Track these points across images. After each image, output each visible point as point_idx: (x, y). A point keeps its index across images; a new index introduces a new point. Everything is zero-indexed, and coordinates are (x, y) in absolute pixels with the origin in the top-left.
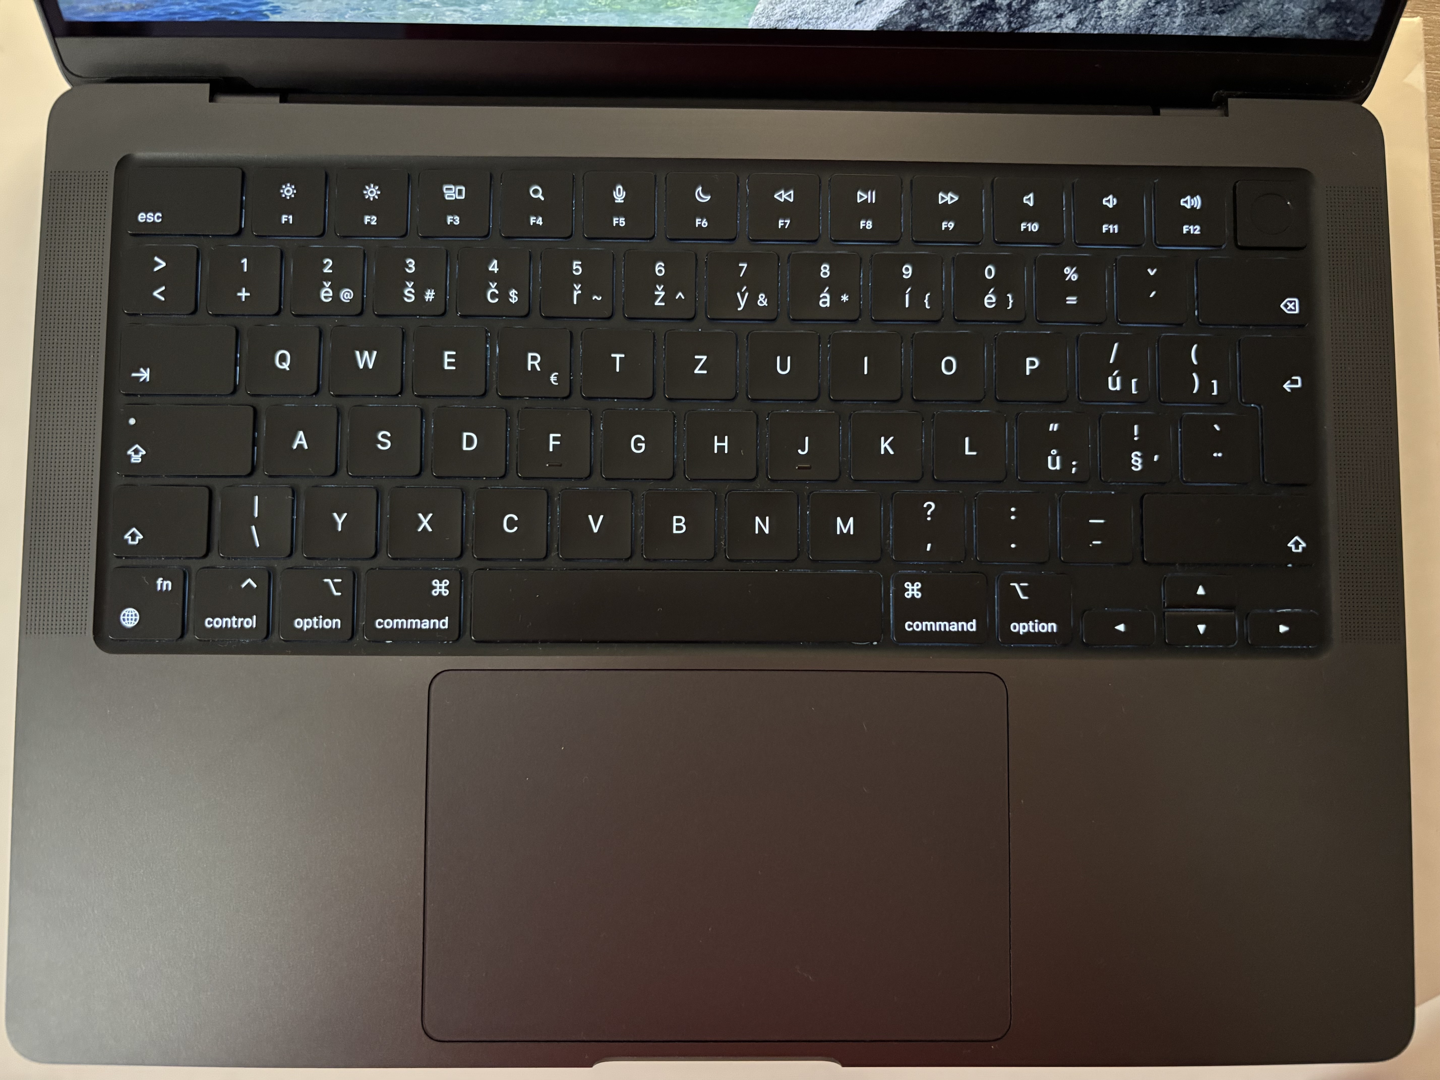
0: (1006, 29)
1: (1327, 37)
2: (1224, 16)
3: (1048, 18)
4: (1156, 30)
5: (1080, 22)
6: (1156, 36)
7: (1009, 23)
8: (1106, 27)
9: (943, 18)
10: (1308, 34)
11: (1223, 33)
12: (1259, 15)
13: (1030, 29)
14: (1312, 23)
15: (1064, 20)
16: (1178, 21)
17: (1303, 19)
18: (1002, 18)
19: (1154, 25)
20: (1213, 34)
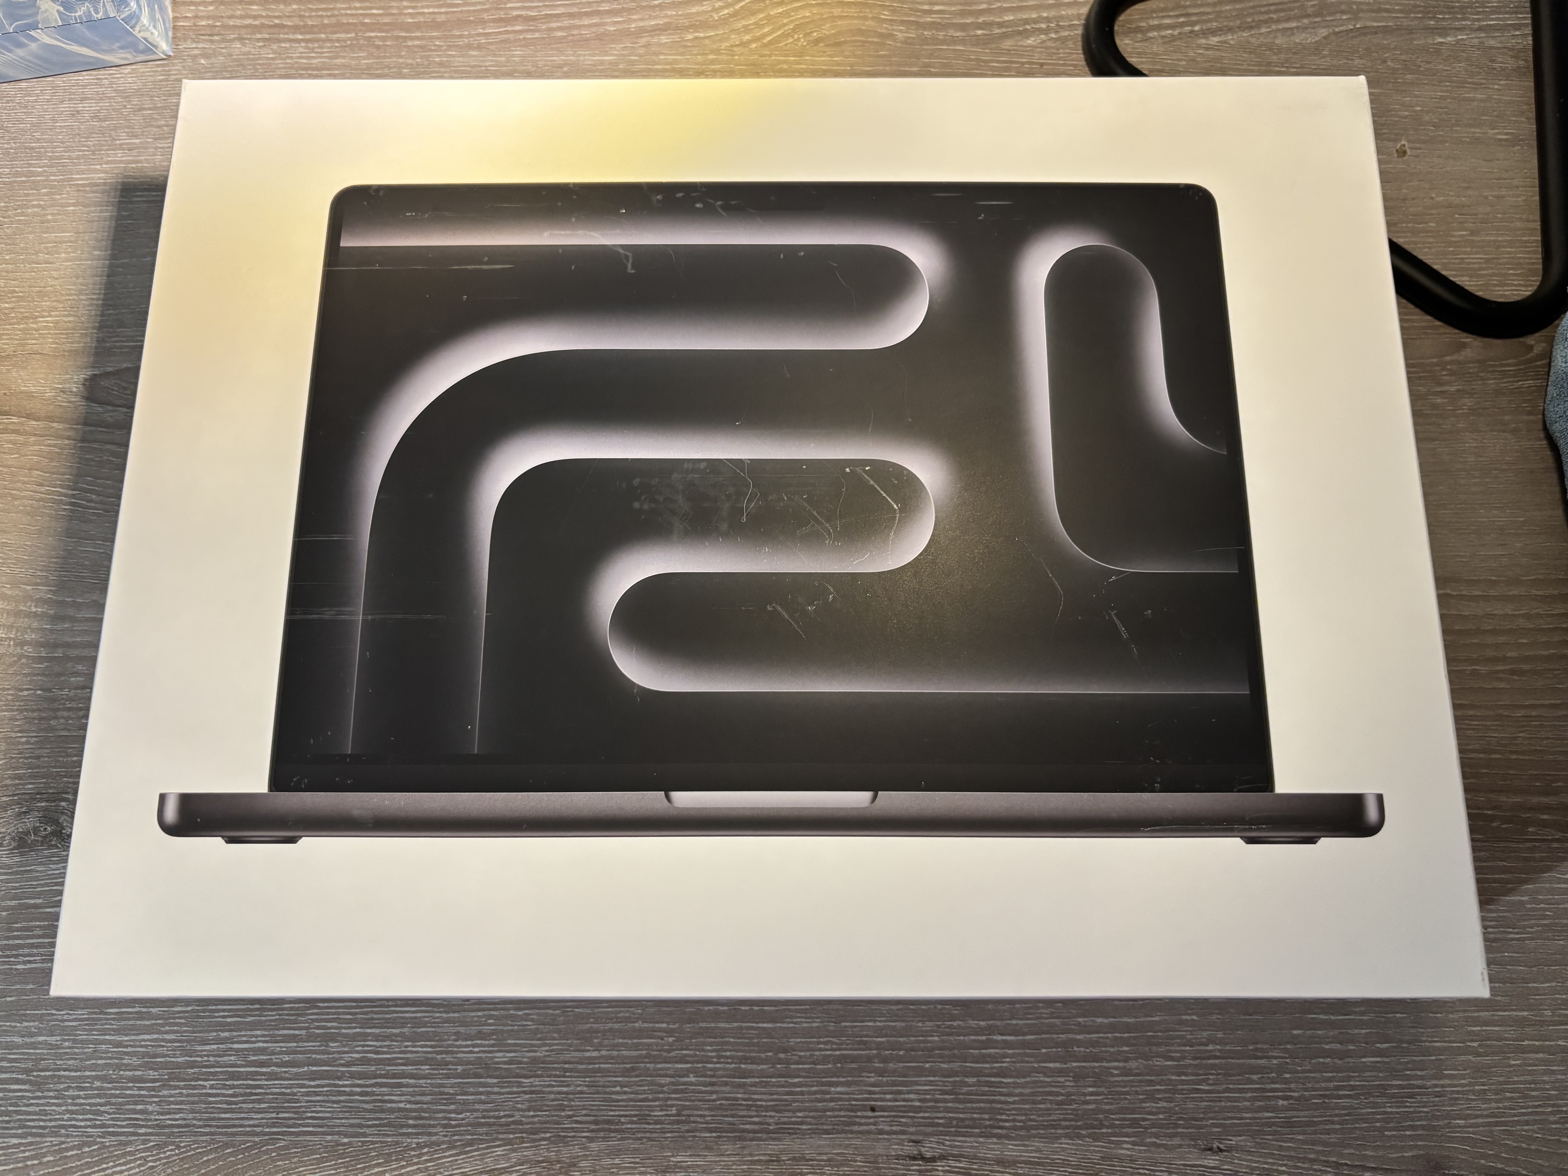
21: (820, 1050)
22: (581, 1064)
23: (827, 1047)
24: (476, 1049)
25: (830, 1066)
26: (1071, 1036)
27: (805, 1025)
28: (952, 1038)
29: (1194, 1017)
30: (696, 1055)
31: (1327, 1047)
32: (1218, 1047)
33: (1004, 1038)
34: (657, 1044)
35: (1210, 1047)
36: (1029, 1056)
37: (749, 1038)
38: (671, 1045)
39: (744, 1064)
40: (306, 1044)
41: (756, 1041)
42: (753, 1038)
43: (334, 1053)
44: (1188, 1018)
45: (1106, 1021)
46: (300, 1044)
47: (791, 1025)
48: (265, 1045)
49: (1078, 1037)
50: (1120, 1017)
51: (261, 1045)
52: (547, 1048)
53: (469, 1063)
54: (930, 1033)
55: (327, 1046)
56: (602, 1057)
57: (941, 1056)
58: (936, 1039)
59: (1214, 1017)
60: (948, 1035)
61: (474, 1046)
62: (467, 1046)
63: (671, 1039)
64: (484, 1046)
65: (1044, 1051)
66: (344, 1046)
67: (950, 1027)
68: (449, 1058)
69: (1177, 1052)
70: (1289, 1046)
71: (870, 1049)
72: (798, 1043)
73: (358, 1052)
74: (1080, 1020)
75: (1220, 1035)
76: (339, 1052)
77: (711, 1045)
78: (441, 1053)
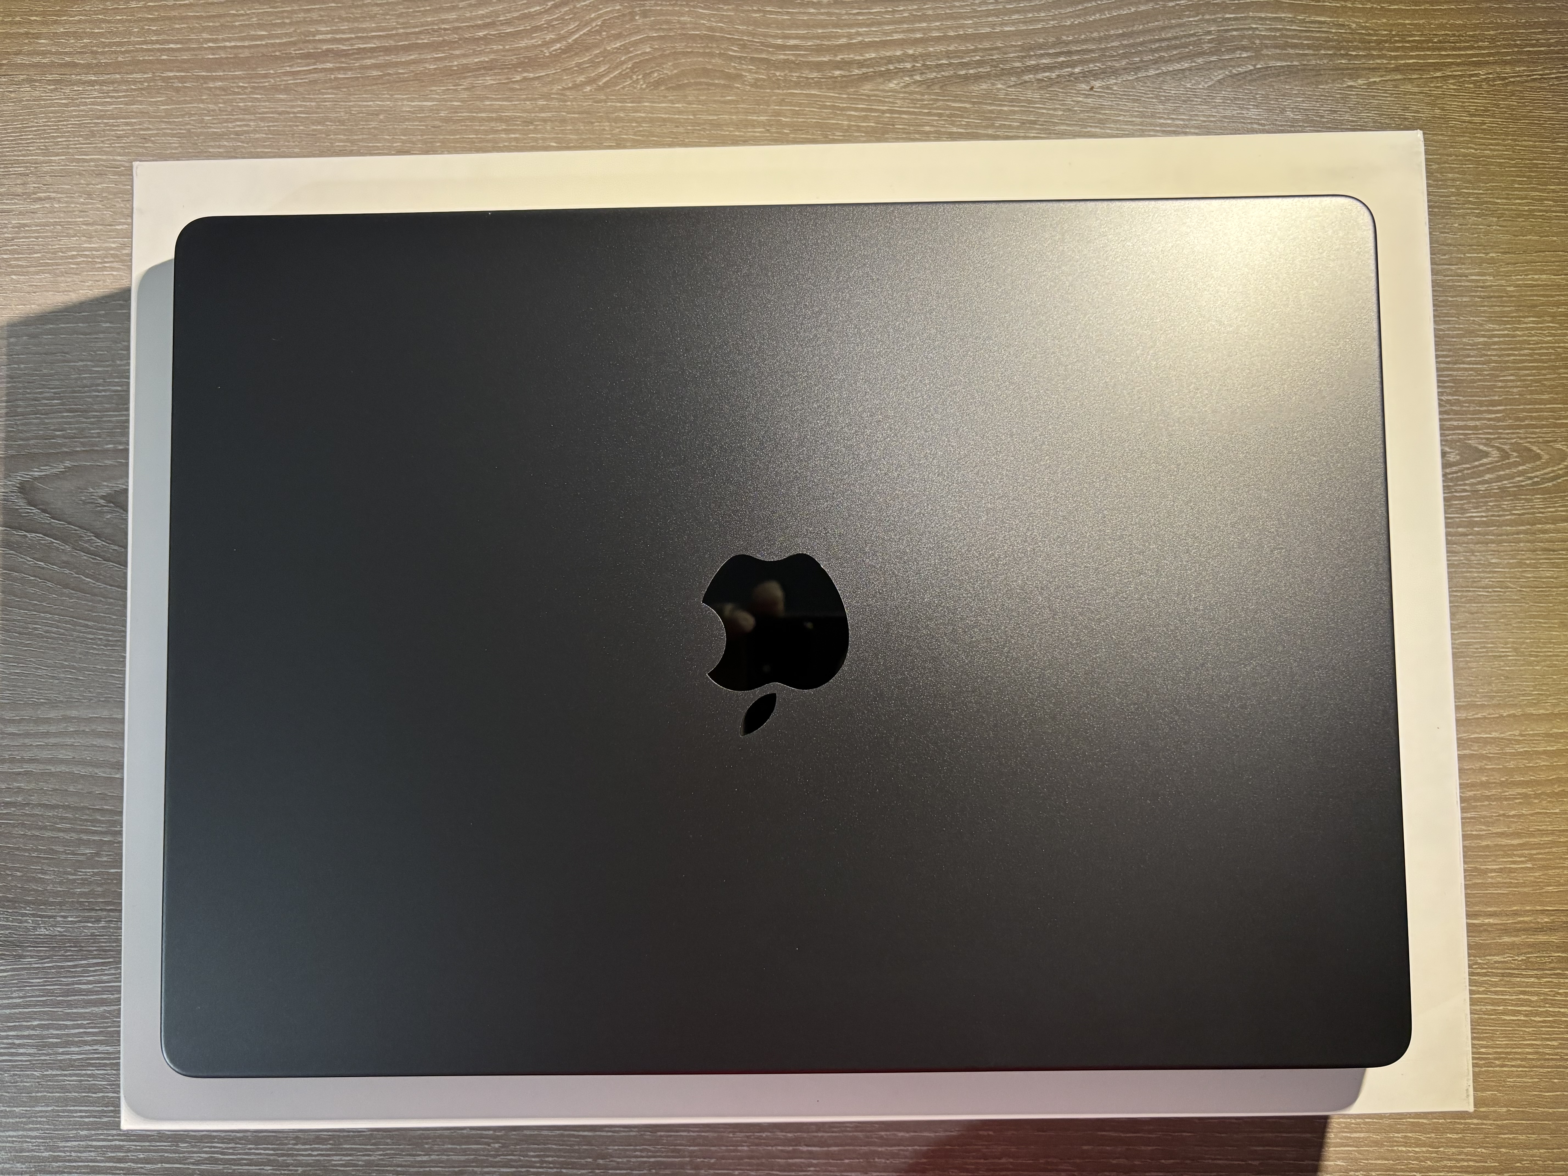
23: (644, 1154)
24: (315, 1153)
31: (1114, 1162)
32: (1011, 1160)
33: (810, 1148)
35: (1003, 1160)
40: (158, 1144)
48: (121, 1143)
51: (117, 1143)
54: (740, 1143)
56: (432, 1161)
57: (749, 1164)
58: (745, 1148)
59: (1010, 1133)
60: (757, 1145)
61: (312, 1150)
63: (497, 1145)
64: (322, 1150)
65: (847, 1161)
67: (759, 1138)
70: (1078, 1161)
71: (684, 1157)
75: (1013, 1149)
76: (189, 1152)
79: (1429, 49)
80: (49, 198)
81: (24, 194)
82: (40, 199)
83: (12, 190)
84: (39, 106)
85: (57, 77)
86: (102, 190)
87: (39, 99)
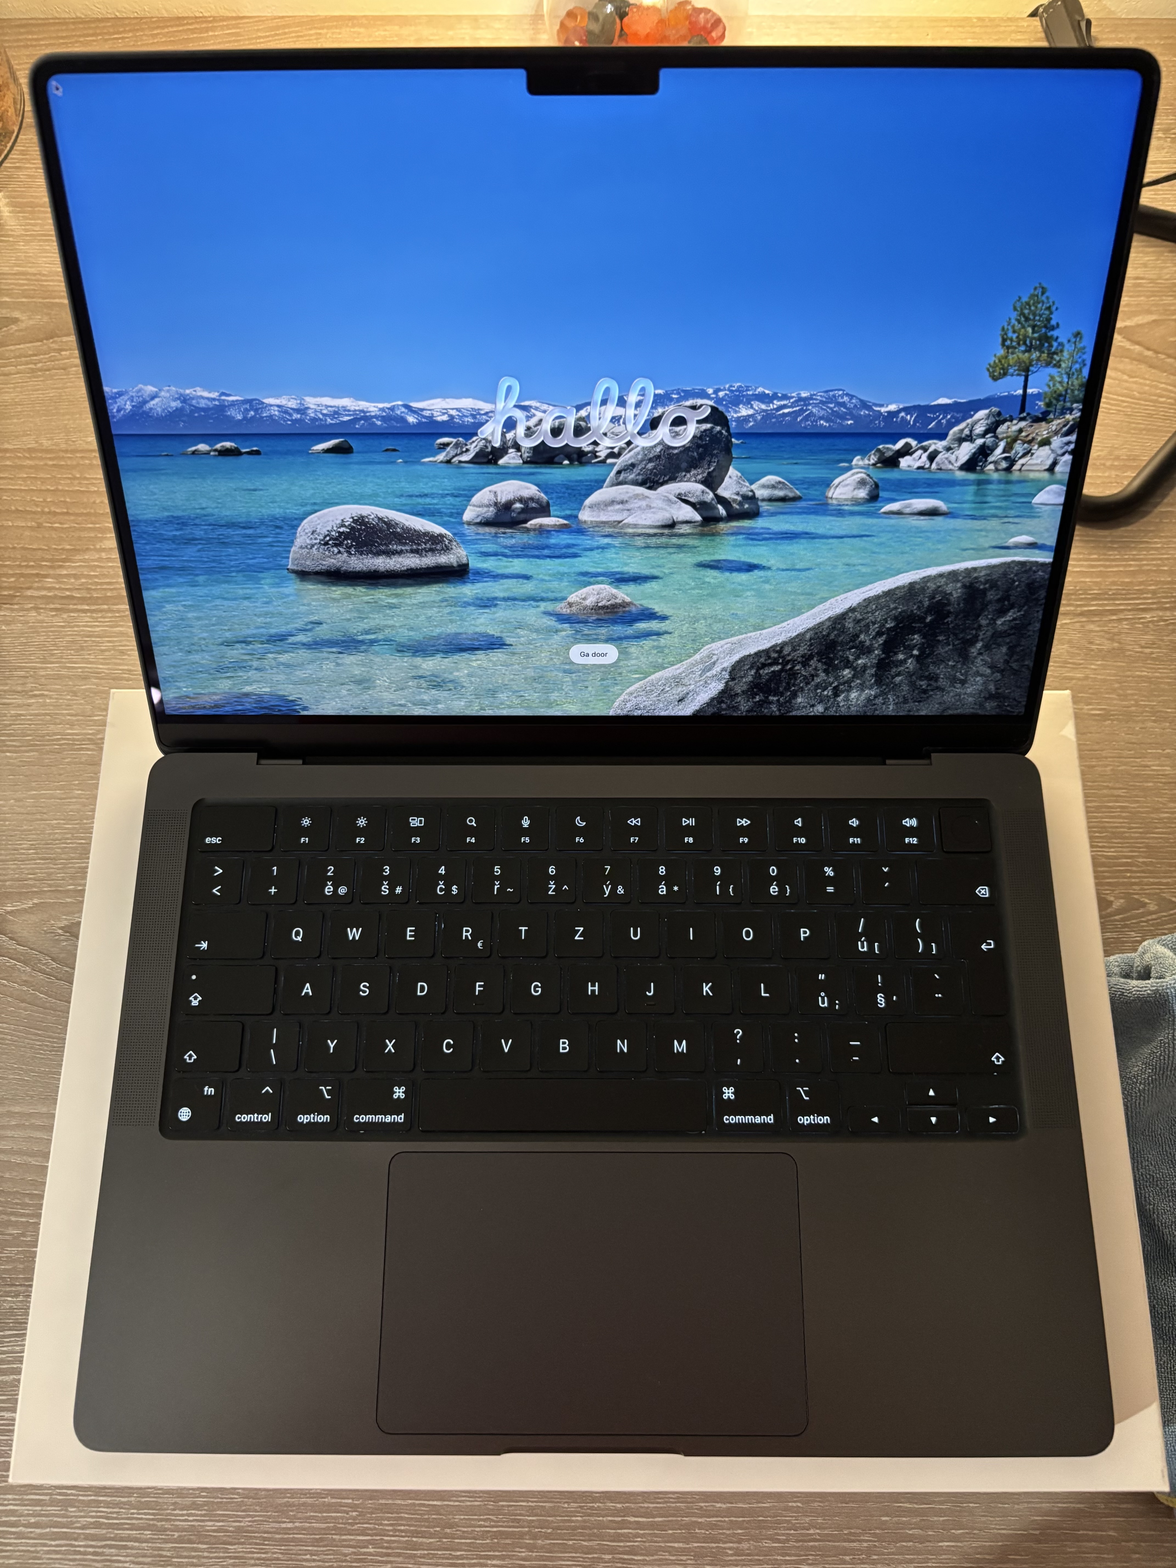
0: (777, 713)
1: (994, 713)
2: (922, 704)
3: (804, 707)
4: (877, 713)
5: (826, 709)
6: (878, 716)
7: (780, 710)
8: (843, 711)
9: (736, 708)
10: (980, 712)
11: (923, 713)
12: (945, 703)
13: (794, 713)
14: (981, 705)
15: (815, 708)
16: (891, 707)
17: (975, 704)
18: (774, 708)
19: (876, 710)
20: (916, 714)
21: (480, 1526)
22: (279, 1534)
23: (486, 1524)
25: (488, 1541)
26: (694, 1519)
27: (469, 1503)
28: (592, 1519)
29: (799, 1504)
30: (375, 1529)
31: (910, 1532)
32: (818, 1531)
33: (637, 1519)
34: (342, 1518)
35: (811, 1531)
36: (656, 1536)
37: (421, 1514)
38: (354, 1518)
39: (416, 1537)
40: (49, 1508)
41: (426, 1517)
42: (424, 1514)
43: (72, 1517)
44: (794, 1504)
45: (724, 1506)
46: (44, 1508)
47: (457, 1503)
48: (16, 1508)
49: (700, 1520)
50: (736, 1503)
51: (12, 1507)
52: (250, 1519)
53: (184, 1530)
54: (573, 1514)
55: (67, 1510)
56: (296, 1528)
57: (582, 1534)
58: (579, 1518)
59: (816, 1504)
60: (589, 1516)
61: (188, 1515)
62: (182, 1515)
63: (354, 1514)
64: (197, 1515)
65: (670, 1532)
66: (81, 1511)
67: (592, 1508)
68: (167, 1525)
69: (783, 1535)
70: (878, 1531)
72: (462, 1519)
73: (92, 1517)
74: (702, 1504)
77: (388, 1519)
78: (161, 1520)
79: (1106, 599)
80: (42, 695)
81: (23, 691)
82: (35, 696)
83: (14, 688)
84: (43, 627)
85: (59, 606)
86: (86, 690)
87: (42, 621)
